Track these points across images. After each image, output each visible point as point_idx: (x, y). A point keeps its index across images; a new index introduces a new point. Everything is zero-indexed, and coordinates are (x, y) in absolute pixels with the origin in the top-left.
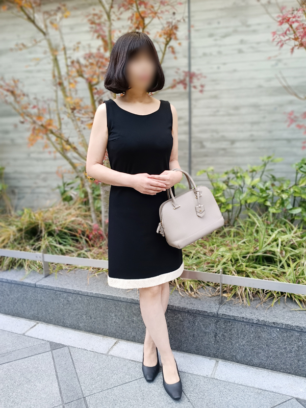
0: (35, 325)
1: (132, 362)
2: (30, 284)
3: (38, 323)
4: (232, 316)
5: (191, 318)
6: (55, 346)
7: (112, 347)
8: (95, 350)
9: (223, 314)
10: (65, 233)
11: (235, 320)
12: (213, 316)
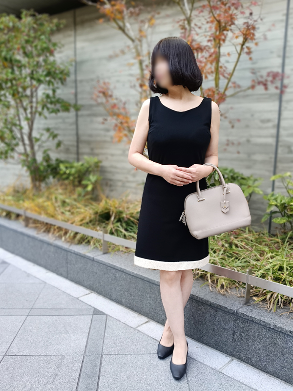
0: (89, 294)
1: (153, 340)
2: (90, 257)
3: (92, 293)
4: (251, 317)
5: (213, 312)
6: (96, 312)
7: (142, 324)
8: (127, 323)
9: (241, 313)
10: (133, 222)
11: (252, 321)
12: (233, 314)
